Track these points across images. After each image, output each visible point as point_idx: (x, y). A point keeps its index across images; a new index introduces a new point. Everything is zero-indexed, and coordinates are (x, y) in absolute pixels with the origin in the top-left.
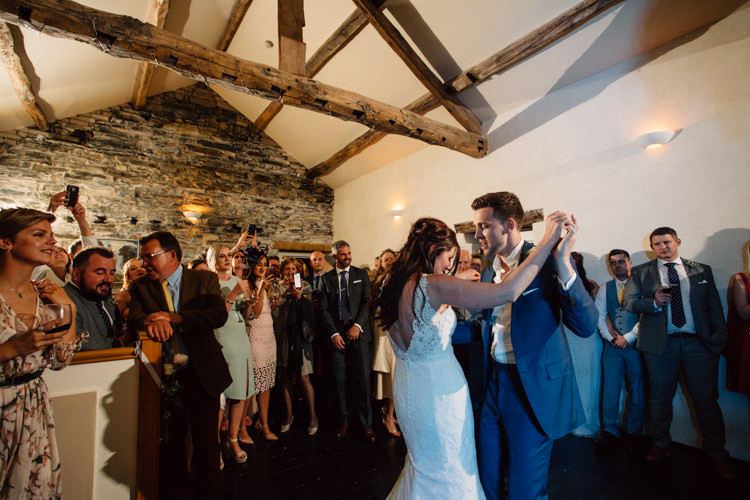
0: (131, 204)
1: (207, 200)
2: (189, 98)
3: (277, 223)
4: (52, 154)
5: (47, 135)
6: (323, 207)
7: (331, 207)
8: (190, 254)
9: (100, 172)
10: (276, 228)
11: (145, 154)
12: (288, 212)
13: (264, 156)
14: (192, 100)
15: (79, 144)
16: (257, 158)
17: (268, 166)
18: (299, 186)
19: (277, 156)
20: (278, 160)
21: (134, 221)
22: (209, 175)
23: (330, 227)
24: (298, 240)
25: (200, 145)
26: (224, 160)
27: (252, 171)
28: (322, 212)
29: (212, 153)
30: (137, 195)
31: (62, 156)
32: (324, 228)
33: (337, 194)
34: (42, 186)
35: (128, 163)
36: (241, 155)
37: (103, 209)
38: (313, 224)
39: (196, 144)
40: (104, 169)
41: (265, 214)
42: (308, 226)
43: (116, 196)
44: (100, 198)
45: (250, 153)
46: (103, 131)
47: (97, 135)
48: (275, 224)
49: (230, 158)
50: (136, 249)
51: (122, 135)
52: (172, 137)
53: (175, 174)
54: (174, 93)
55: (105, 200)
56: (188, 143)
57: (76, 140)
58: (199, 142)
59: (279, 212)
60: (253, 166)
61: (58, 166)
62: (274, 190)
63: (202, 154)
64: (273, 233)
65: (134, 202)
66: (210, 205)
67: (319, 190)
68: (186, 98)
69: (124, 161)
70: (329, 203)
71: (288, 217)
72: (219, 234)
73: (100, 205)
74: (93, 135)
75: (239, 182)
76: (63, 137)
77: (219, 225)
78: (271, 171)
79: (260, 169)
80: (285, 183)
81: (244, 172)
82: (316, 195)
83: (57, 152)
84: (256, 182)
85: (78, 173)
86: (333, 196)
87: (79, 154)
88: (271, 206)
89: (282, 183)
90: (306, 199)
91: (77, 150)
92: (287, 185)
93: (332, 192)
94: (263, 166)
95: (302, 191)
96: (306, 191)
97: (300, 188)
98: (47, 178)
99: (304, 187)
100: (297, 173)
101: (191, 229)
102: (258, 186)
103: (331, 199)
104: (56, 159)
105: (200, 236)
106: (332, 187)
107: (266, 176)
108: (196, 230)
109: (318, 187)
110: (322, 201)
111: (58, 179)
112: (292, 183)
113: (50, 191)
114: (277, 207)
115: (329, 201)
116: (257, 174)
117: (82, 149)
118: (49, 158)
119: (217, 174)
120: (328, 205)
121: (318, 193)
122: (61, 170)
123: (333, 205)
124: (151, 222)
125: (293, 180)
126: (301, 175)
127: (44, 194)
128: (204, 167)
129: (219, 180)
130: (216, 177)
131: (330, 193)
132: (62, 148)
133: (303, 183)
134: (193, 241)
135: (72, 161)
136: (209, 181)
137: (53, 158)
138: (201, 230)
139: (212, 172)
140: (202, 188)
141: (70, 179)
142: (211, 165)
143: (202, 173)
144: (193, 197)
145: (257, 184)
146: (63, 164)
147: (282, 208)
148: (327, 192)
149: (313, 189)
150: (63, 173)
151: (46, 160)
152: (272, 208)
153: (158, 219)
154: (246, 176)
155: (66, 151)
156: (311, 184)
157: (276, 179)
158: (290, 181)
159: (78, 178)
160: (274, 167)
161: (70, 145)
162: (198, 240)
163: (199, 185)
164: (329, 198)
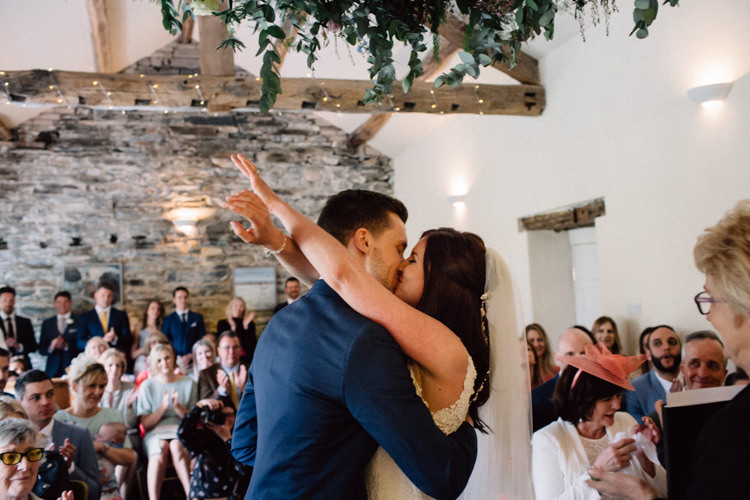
0: (109, 217)
1: (203, 200)
2: (169, 62)
4: (15, 166)
5: (11, 144)
6: (376, 188)
7: (390, 187)
8: (184, 277)
9: (70, 182)
11: (121, 149)
13: (279, 124)
14: (174, 64)
15: (45, 149)
16: (270, 129)
17: (286, 138)
18: (335, 161)
19: (299, 121)
20: (301, 126)
21: (114, 239)
22: (202, 165)
25: (190, 125)
26: (222, 140)
27: (263, 149)
29: (207, 132)
30: (114, 205)
31: (29, 168)
33: (396, 165)
34: (10, 207)
35: (101, 165)
36: (247, 129)
37: (77, 227)
39: (181, 124)
40: (74, 177)
43: (91, 209)
44: (71, 215)
45: (260, 124)
46: (69, 128)
47: (65, 135)
49: (231, 136)
50: (118, 276)
51: (92, 129)
52: (151, 120)
53: (159, 170)
54: (149, 59)
55: (78, 216)
56: (172, 124)
57: (41, 145)
58: (186, 120)
60: (263, 141)
61: (25, 181)
62: (298, 172)
63: (192, 137)
65: (112, 215)
66: (208, 206)
67: (368, 164)
68: (166, 63)
69: (96, 162)
70: (386, 181)
72: (222, 246)
73: (74, 222)
74: (58, 135)
76: (28, 145)
77: (222, 233)
78: (291, 145)
79: (275, 145)
80: (314, 160)
81: (251, 153)
82: (364, 171)
83: (23, 164)
84: (269, 164)
85: (46, 186)
86: (392, 170)
87: (46, 161)
88: (294, 197)
89: (310, 160)
90: (349, 179)
91: (43, 157)
92: (318, 162)
93: (390, 164)
94: (278, 139)
95: (340, 168)
96: (347, 168)
97: (339, 164)
98: (15, 197)
99: (345, 161)
100: (332, 142)
101: (185, 242)
102: (273, 170)
103: (390, 174)
104: (22, 172)
105: (197, 251)
106: (389, 156)
107: (284, 153)
108: (191, 244)
109: (367, 159)
110: (376, 179)
111: (26, 197)
112: (325, 159)
113: (19, 212)
114: (304, 197)
115: (386, 177)
116: (271, 152)
117: (48, 155)
118: (15, 173)
119: (215, 161)
120: (385, 184)
121: (367, 168)
122: (28, 185)
123: (393, 184)
124: (134, 238)
125: (326, 153)
126: (339, 144)
127: (14, 217)
128: (196, 154)
129: (218, 170)
130: (214, 166)
131: (388, 165)
132: (28, 158)
133: (343, 156)
134: (189, 259)
135: (39, 173)
136: (205, 173)
137: (19, 172)
138: (198, 242)
139: (207, 160)
140: (195, 184)
141: (39, 195)
142: (205, 150)
143: (194, 163)
144: (184, 198)
145: (272, 167)
146: (30, 178)
147: (312, 197)
148: (381, 164)
149: (360, 162)
150: (31, 189)
151: (12, 175)
152: (296, 200)
153: (143, 234)
154: (255, 158)
155: (32, 161)
156: (355, 156)
157: (300, 156)
158: (322, 155)
159: (47, 192)
160: (296, 138)
161: (35, 152)
162: (195, 256)
163: (191, 179)
164: (386, 173)
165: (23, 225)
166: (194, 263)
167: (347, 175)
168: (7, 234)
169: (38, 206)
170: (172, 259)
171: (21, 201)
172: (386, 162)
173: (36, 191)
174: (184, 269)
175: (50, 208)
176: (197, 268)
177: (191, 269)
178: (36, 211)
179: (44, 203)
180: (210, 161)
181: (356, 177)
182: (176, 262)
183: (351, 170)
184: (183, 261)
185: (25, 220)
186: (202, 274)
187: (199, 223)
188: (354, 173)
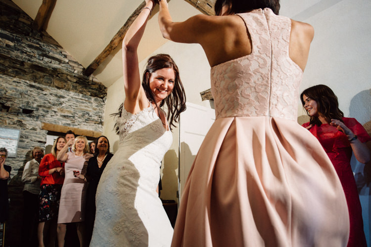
3: (49, 108)
6: (96, 100)
7: (103, 101)
10: (48, 112)
12: (62, 100)
13: (45, 51)
16: (37, 51)
17: (46, 59)
19: (58, 53)
20: (57, 56)
23: (100, 117)
24: (69, 124)
27: (29, 60)
28: (94, 104)
32: (96, 118)
33: (109, 91)
36: (20, 46)
38: (85, 113)
41: (37, 98)
42: (80, 114)
45: (30, 46)
48: (47, 108)
59: (53, 99)
60: (31, 56)
62: (50, 79)
64: (44, 116)
67: (94, 87)
70: (102, 98)
71: (61, 104)
78: (50, 64)
79: (38, 61)
80: (62, 76)
82: (90, 90)
84: (31, 70)
86: (106, 94)
88: (44, 93)
89: (59, 76)
90: (81, 92)
92: (64, 78)
93: (106, 90)
94: (41, 58)
95: (77, 85)
96: (81, 86)
97: (76, 82)
99: (80, 82)
100: (75, 70)
102: (34, 74)
106: (106, 86)
109: (93, 84)
110: (96, 95)
112: (69, 78)
114: (51, 94)
115: (102, 96)
121: (92, 89)
123: (105, 100)
126: (78, 72)
131: (104, 90)
133: (79, 79)
147: (56, 95)
148: (101, 89)
149: (89, 85)
152: (45, 95)
154: (22, 64)
156: (86, 81)
157: (53, 72)
158: (67, 75)
160: (53, 61)
164: (103, 94)
167: (80, 89)
181: (85, 92)
183: (83, 87)
188: (84, 89)
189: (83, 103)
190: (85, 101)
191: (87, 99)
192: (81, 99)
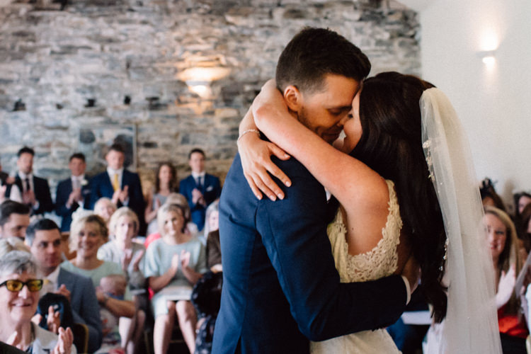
0: (122, 78)
1: (218, 59)
4: (33, 28)
5: (29, 6)
6: (401, 44)
7: (416, 43)
8: (198, 139)
9: (85, 42)
11: (135, 8)
15: (62, 9)
18: (357, 16)
21: (127, 100)
22: (216, 23)
30: (128, 66)
31: (46, 29)
33: (424, 20)
34: (28, 68)
35: (116, 25)
37: (92, 89)
40: (89, 38)
43: (105, 69)
44: (86, 76)
50: (131, 138)
53: (173, 29)
55: (93, 77)
57: (58, 6)
61: (42, 42)
65: (125, 76)
66: (222, 66)
67: (392, 18)
69: (110, 22)
70: (412, 37)
72: (237, 107)
73: (88, 83)
75: (262, 26)
76: (45, 6)
77: (237, 93)
79: (292, 1)
80: (334, 16)
81: (267, 10)
82: (388, 27)
83: (41, 26)
84: (286, 21)
85: (63, 47)
86: (418, 25)
87: (62, 22)
89: (329, 16)
90: (372, 36)
91: (59, 19)
92: (338, 18)
93: (417, 18)
95: (362, 24)
96: (370, 24)
97: (361, 20)
98: (33, 59)
99: (367, 16)
101: (199, 103)
102: (290, 27)
103: (417, 29)
104: (40, 34)
105: (211, 113)
106: (415, 10)
107: (302, 9)
108: (205, 105)
109: (390, 13)
110: (400, 35)
111: (43, 59)
112: (346, 14)
113: (37, 73)
115: (411, 33)
116: (289, 8)
117: (64, 16)
118: (33, 34)
119: (230, 19)
120: (410, 40)
121: (391, 24)
122: (45, 46)
123: (420, 40)
124: (147, 99)
125: (346, 8)
127: (32, 79)
128: (210, 12)
129: (232, 28)
130: (228, 24)
131: (414, 20)
132: (45, 20)
133: (365, 10)
134: (204, 121)
135: (56, 34)
136: (219, 31)
137: (37, 34)
138: (213, 104)
139: (221, 18)
140: (209, 43)
141: (55, 56)
142: (220, 7)
143: (208, 21)
144: (198, 58)
145: (289, 24)
146: (47, 39)
148: (406, 18)
149: (383, 17)
150: (48, 51)
151: (30, 37)
153: (155, 95)
154: (271, 15)
155: (48, 22)
156: (378, 10)
157: (318, 12)
158: (342, 10)
159: (63, 53)
161: (51, 14)
162: (209, 117)
163: (206, 38)
164: (411, 28)
165: (41, 87)
166: (209, 126)
167: (369, 31)
168: (27, 95)
169: (54, 67)
170: (185, 120)
171: (39, 62)
172: (411, 16)
173: (53, 52)
174: (198, 131)
175: (66, 69)
176: (211, 130)
177: (205, 132)
178: (53, 73)
179: (60, 64)
180: (225, 19)
181: (379, 33)
182: (190, 124)
183: (373, 26)
184: (196, 123)
185: (43, 81)
186: (216, 136)
187: (213, 84)
188: (377, 29)
189: (378, 56)
190: (380, 53)
191: (384, 48)
192: (375, 51)
